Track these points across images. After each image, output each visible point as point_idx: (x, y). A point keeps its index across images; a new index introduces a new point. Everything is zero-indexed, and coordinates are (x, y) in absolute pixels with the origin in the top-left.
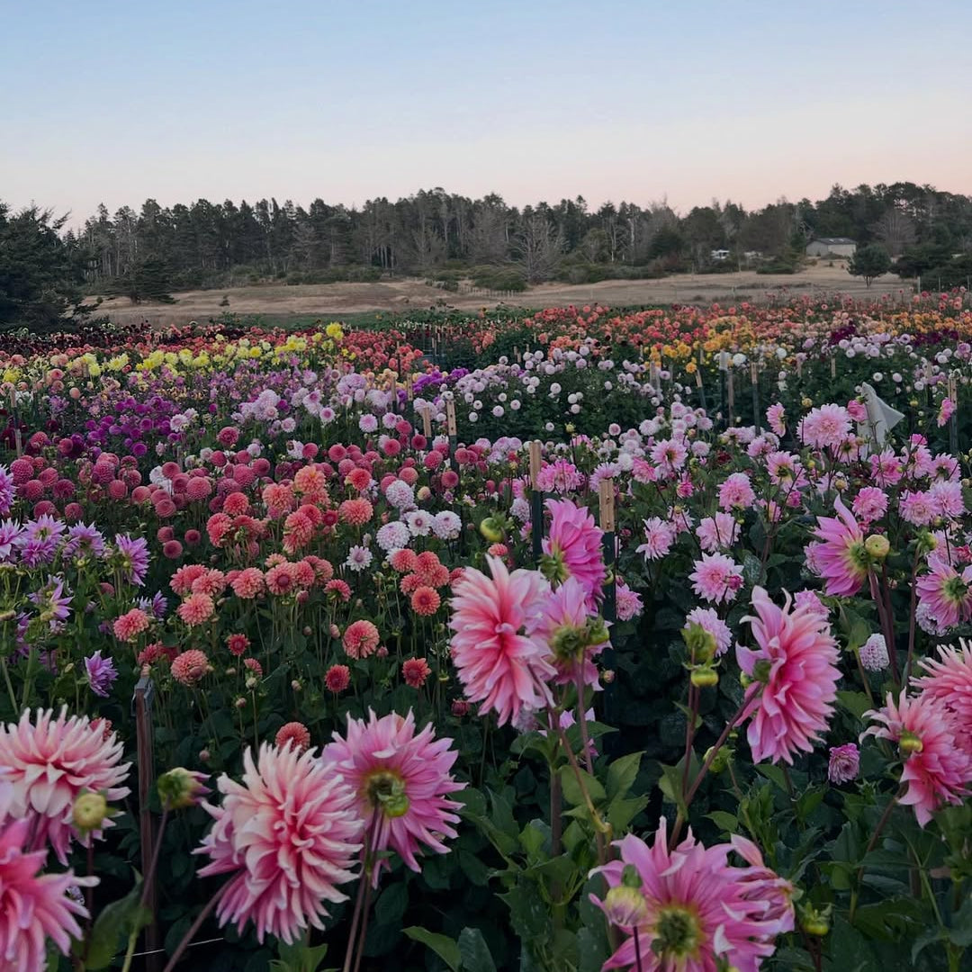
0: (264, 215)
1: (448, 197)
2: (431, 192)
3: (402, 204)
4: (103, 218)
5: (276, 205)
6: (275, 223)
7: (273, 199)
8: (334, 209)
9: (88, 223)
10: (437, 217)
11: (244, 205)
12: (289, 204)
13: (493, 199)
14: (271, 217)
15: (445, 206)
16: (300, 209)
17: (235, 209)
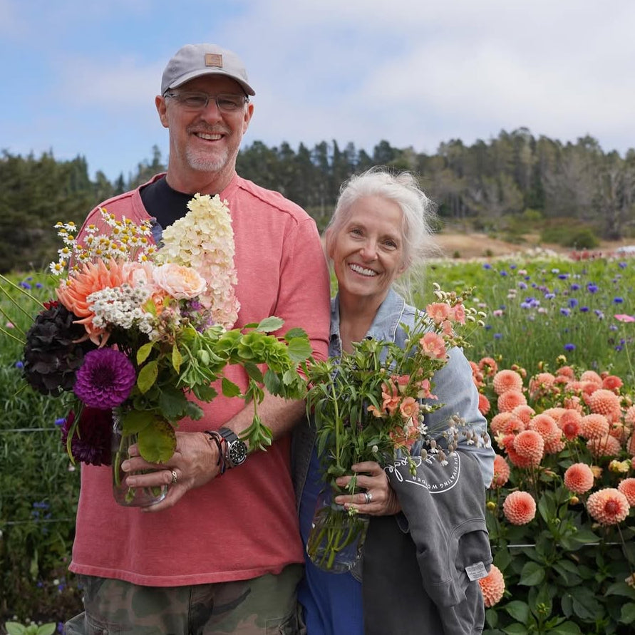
0: (323, 159)
1: (532, 138)
2: (514, 133)
3: (480, 147)
4: (156, 161)
5: (336, 148)
6: (334, 167)
7: (335, 142)
8: (401, 152)
9: (140, 166)
10: (517, 161)
11: (302, 149)
12: (351, 146)
13: (587, 141)
14: (330, 161)
15: (527, 150)
16: (363, 153)
17: (292, 152)
